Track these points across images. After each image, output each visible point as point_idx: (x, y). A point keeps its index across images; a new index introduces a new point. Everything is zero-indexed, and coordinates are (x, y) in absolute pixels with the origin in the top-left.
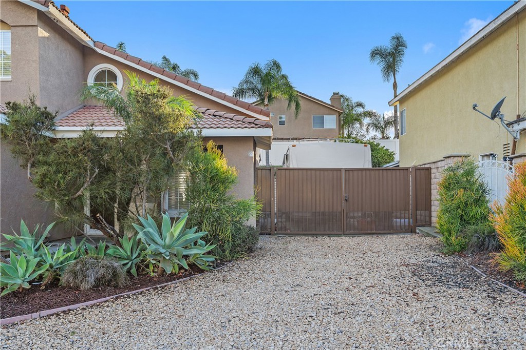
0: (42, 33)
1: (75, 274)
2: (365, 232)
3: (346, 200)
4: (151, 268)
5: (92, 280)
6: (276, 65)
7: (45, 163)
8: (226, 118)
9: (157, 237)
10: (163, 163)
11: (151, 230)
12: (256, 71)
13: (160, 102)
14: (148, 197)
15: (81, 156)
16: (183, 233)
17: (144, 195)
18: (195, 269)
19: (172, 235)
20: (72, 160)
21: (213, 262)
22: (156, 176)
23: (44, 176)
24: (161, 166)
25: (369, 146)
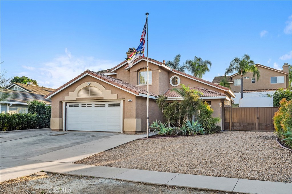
0: (160, 71)
1: (174, 132)
2: (264, 130)
3: (258, 119)
4: (189, 133)
5: (177, 133)
6: (247, 57)
7: (166, 109)
8: (212, 92)
9: (191, 126)
10: (192, 108)
11: (189, 124)
12: (236, 60)
13: (192, 94)
14: (188, 117)
15: (174, 107)
16: (197, 124)
17: (188, 116)
18: (200, 134)
19: (194, 125)
20: (172, 108)
21: (205, 133)
22: (191, 111)
23: (167, 112)
24: (192, 109)
25: (272, 98)
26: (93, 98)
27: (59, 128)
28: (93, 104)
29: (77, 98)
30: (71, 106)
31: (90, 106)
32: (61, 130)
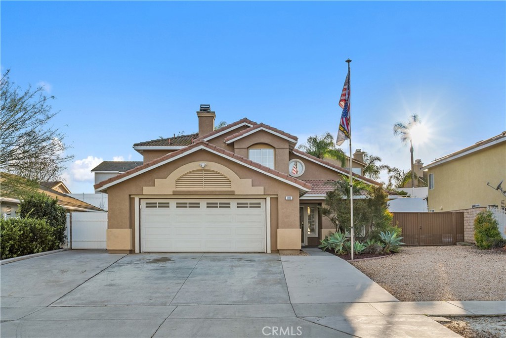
3: (421, 229)
26: (213, 191)
27: (129, 249)
28: (203, 204)
29: (174, 191)
30: (149, 206)
31: (197, 206)
32: (132, 252)
